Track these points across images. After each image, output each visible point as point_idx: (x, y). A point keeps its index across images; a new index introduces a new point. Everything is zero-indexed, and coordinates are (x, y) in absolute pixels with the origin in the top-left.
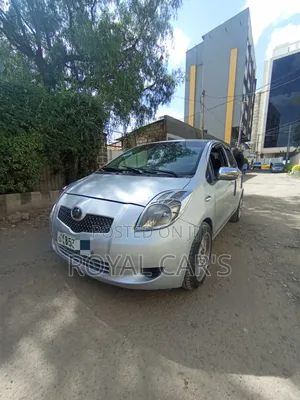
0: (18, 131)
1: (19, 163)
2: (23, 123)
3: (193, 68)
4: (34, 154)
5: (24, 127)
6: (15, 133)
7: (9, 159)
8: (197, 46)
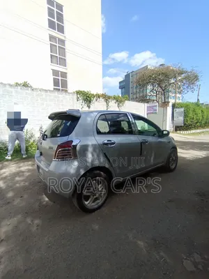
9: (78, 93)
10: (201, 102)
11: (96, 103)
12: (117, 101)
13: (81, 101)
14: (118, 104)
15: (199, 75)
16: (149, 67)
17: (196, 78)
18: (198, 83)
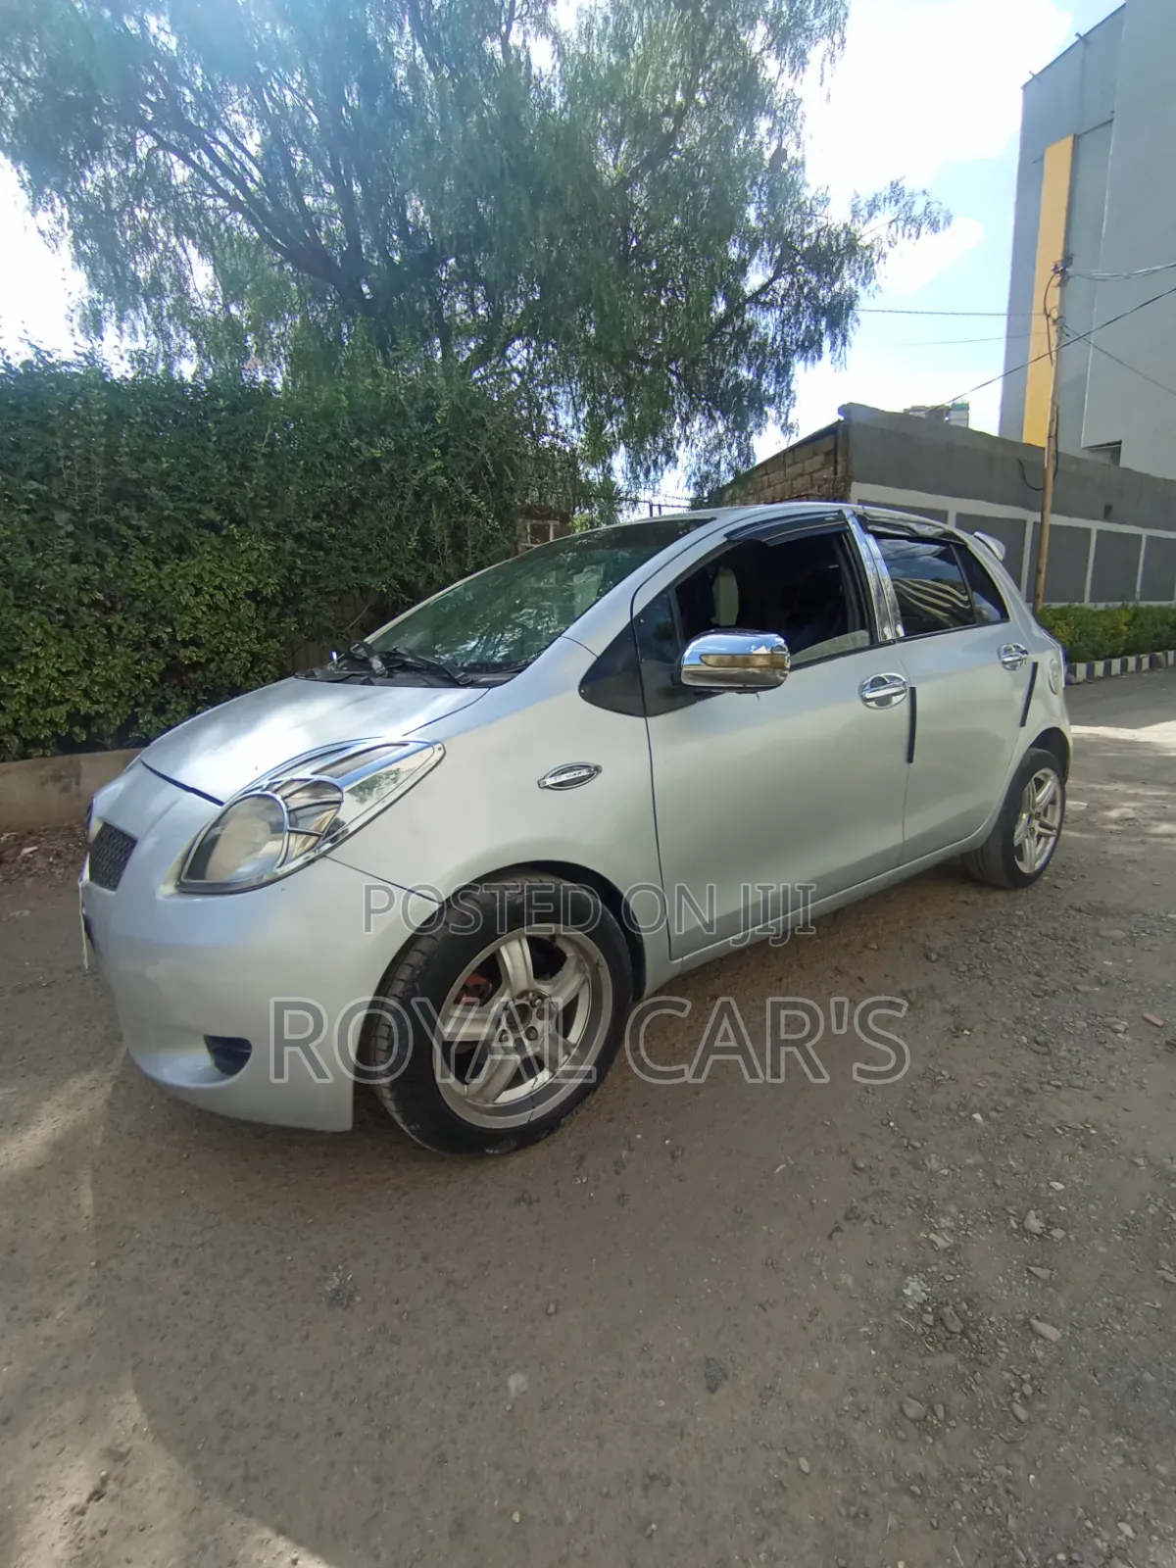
0: (194, 541)
1: (195, 642)
2: (209, 513)
3: (1058, 156)
4: (247, 609)
5: (211, 526)
6: (182, 549)
7: (163, 633)
8: (1083, 40)
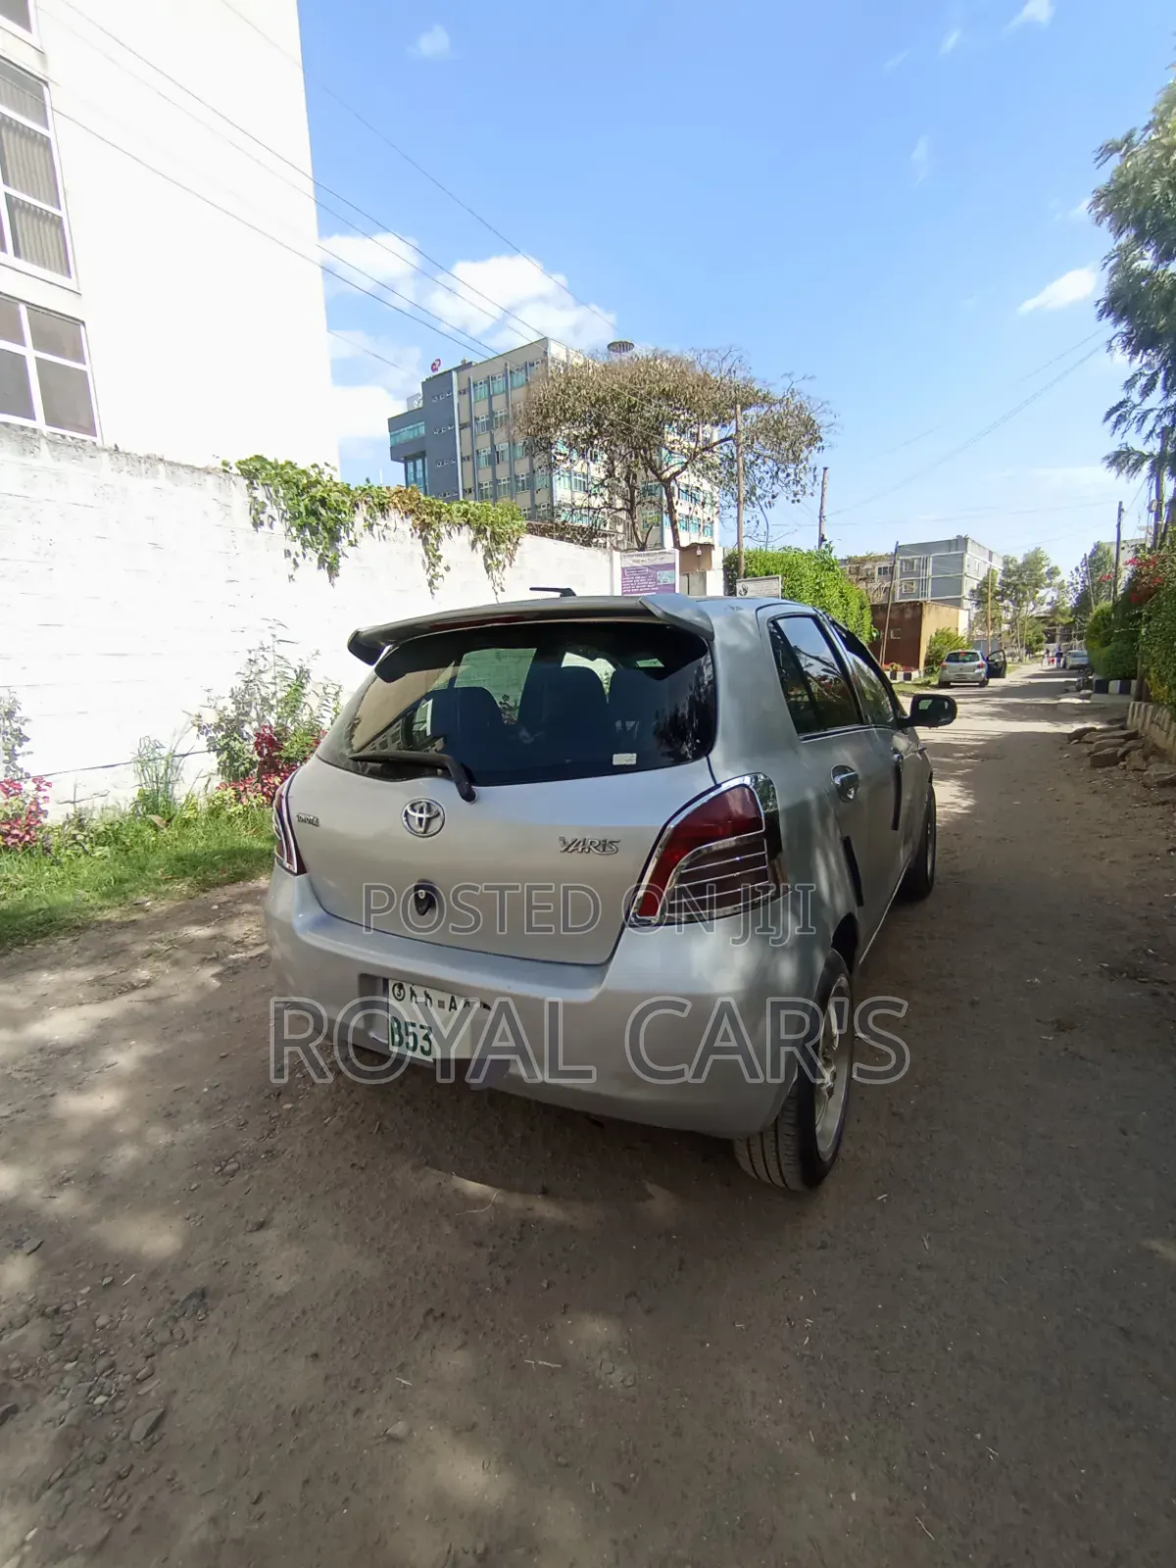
9: (254, 471)
10: (839, 553)
11: (367, 542)
12: (480, 531)
13: (280, 527)
14: (489, 553)
15: (820, 419)
16: (556, 351)
17: (811, 433)
18: (814, 458)
